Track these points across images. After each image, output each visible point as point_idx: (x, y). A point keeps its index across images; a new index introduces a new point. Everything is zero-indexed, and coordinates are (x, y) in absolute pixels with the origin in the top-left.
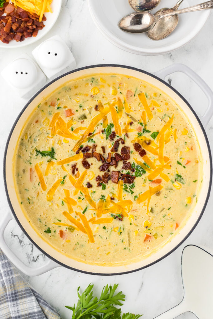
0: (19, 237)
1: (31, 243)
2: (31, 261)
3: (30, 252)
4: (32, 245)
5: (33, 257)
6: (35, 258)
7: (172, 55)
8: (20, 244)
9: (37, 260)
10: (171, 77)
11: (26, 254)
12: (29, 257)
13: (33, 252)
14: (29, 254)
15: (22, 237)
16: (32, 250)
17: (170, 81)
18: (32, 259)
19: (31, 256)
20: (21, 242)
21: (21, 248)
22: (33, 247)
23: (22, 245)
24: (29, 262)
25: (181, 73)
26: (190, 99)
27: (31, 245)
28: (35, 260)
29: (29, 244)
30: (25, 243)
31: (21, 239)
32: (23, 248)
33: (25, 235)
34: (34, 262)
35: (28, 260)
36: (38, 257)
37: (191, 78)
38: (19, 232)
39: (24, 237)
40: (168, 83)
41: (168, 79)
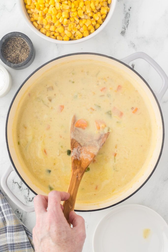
0: (19, 184)
1: (28, 188)
2: (28, 201)
3: (27, 195)
4: (29, 190)
5: (30, 198)
6: (30, 199)
7: (135, 46)
8: (19, 189)
9: (32, 200)
10: (134, 62)
11: (24, 196)
12: (26, 198)
13: (29, 195)
14: (26, 196)
15: (20, 184)
16: (29, 193)
17: (133, 66)
18: (29, 199)
19: (27, 197)
20: (20, 187)
21: (20, 192)
22: (29, 191)
23: (21, 190)
24: (27, 202)
25: (141, 59)
26: (148, 80)
27: (27, 190)
28: (31, 200)
29: (26, 188)
30: (23, 188)
31: (20, 185)
32: (22, 192)
33: (23, 182)
34: (30, 202)
35: (26, 201)
36: (33, 198)
37: (150, 64)
38: (18, 180)
39: (22, 184)
40: (132, 67)
41: (131, 64)
